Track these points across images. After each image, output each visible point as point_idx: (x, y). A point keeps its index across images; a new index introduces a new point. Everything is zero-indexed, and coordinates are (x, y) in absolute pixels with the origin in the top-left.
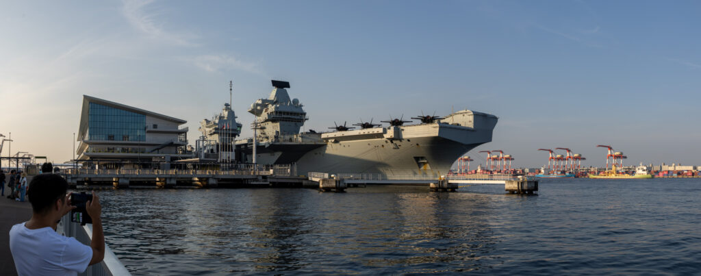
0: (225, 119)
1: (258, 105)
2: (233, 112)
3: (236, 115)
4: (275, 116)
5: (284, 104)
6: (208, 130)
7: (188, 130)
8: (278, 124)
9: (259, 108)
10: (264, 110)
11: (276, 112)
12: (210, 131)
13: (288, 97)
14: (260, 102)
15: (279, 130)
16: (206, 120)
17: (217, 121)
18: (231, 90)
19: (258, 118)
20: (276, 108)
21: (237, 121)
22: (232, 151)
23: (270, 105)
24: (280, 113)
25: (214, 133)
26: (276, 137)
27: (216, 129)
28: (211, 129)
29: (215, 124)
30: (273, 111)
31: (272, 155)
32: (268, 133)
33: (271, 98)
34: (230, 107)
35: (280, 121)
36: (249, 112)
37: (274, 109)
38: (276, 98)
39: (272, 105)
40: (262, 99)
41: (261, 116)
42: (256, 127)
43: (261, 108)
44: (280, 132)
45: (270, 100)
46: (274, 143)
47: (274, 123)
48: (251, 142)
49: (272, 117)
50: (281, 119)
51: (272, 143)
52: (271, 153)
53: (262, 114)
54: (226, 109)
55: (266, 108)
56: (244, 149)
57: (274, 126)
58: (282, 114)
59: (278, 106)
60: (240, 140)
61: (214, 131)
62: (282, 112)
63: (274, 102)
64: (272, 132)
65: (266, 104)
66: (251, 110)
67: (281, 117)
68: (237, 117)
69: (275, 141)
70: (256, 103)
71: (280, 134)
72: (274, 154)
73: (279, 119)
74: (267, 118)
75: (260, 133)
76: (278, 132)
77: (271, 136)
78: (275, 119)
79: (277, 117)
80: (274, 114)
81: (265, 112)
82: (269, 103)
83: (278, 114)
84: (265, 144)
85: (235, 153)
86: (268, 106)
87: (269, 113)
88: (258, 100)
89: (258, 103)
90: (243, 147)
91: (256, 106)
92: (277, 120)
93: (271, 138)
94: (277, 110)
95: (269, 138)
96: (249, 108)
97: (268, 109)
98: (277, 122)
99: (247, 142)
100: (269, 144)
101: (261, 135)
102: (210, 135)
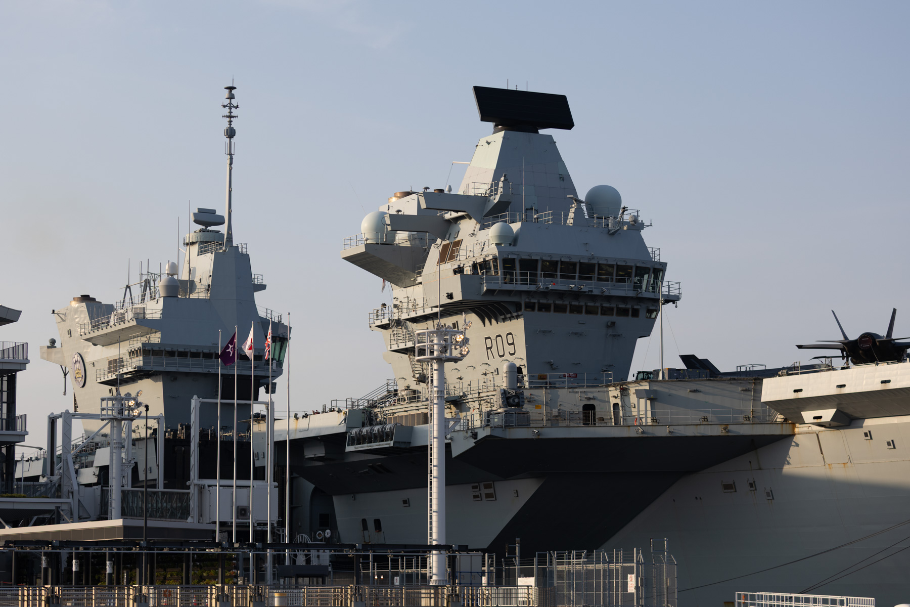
0: (200, 294)
1: (399, 221)
2: (244, 260)
4: (500, 285)
5: (547, 216)
6: (100, 355)
8: (517, 327)
9: (402, 238)
10: (434, 253)
11: (508, 263)
12: (116, 363)
13: (564, 178)
14: (410, 207)
15: (520, 358)
16: (85, 298)
17: (154, 309)
18: (231, 133)
19: (400, 293)
20: (507, 240)
22: (260, 474)
23: (467, 227)
24: (529, 265)
25: (139, 374)
26: (512, 399)
27: (147, 351)
28: (121, 350)
29: (142, 320)
30: (491, 257)
31: (484, 496)
32: (461, 378)
33: (471, 186)
34: (223, 229)
35: (530, 313)
36: (353, 259)
37: (494, 246)
38: (501, 184)
39: (478, 226)
40: (427, 188)
41: (414, 284)
42: (444, 349)
43: (417, 242)
44: (525, 371)
45: (468, 197)
46: (499, 433)
47: (493, 321)
48: (363, 425)
49: (487, 290)
50: (533, 301)
51: (487, 432)
52: (474, 487)
53: (420, 273)
54: (201, 243)
55: (443, 239)
56: (320, 463)
57: (493, 337)
58: (535, 275)
59: (516, 227)
60: (300, 415)
61: (138, 361)
62: (537, 261)
63: (490, 206)
64: (484, 369)
65: (448, 216)
66: (362, 249)
67: (533, 288)
68: (262, 287)
69: (506, 422)
70: (393, 211)
71: (526, 379)
72: (490, 491)
73: (523, 300)
74: (458, 297)
75: (414, 376)
76: (519, 370)
77: (482, 395)
78: (499, 303)
79: (509, 293)
80: (496, 272)
81: (443, 259)
82: (460, 214)
83: (518, 274)
84: (451, 439)
85: (276, 484)
86: (453, 228)
87: (468, 271)
88: (395, 195)
89: (399, 211)
90: (320, 452)
91: (389, 228)
92: (511, 308)
93: (480, 405)
94: (512, 253)
95: (471, 405)
96: (347, 242)
97: (458, 243)
98: (511, 319)
99: (343, 429)
100: (475, 435)
101: (414, 386)
102: (110, 387)
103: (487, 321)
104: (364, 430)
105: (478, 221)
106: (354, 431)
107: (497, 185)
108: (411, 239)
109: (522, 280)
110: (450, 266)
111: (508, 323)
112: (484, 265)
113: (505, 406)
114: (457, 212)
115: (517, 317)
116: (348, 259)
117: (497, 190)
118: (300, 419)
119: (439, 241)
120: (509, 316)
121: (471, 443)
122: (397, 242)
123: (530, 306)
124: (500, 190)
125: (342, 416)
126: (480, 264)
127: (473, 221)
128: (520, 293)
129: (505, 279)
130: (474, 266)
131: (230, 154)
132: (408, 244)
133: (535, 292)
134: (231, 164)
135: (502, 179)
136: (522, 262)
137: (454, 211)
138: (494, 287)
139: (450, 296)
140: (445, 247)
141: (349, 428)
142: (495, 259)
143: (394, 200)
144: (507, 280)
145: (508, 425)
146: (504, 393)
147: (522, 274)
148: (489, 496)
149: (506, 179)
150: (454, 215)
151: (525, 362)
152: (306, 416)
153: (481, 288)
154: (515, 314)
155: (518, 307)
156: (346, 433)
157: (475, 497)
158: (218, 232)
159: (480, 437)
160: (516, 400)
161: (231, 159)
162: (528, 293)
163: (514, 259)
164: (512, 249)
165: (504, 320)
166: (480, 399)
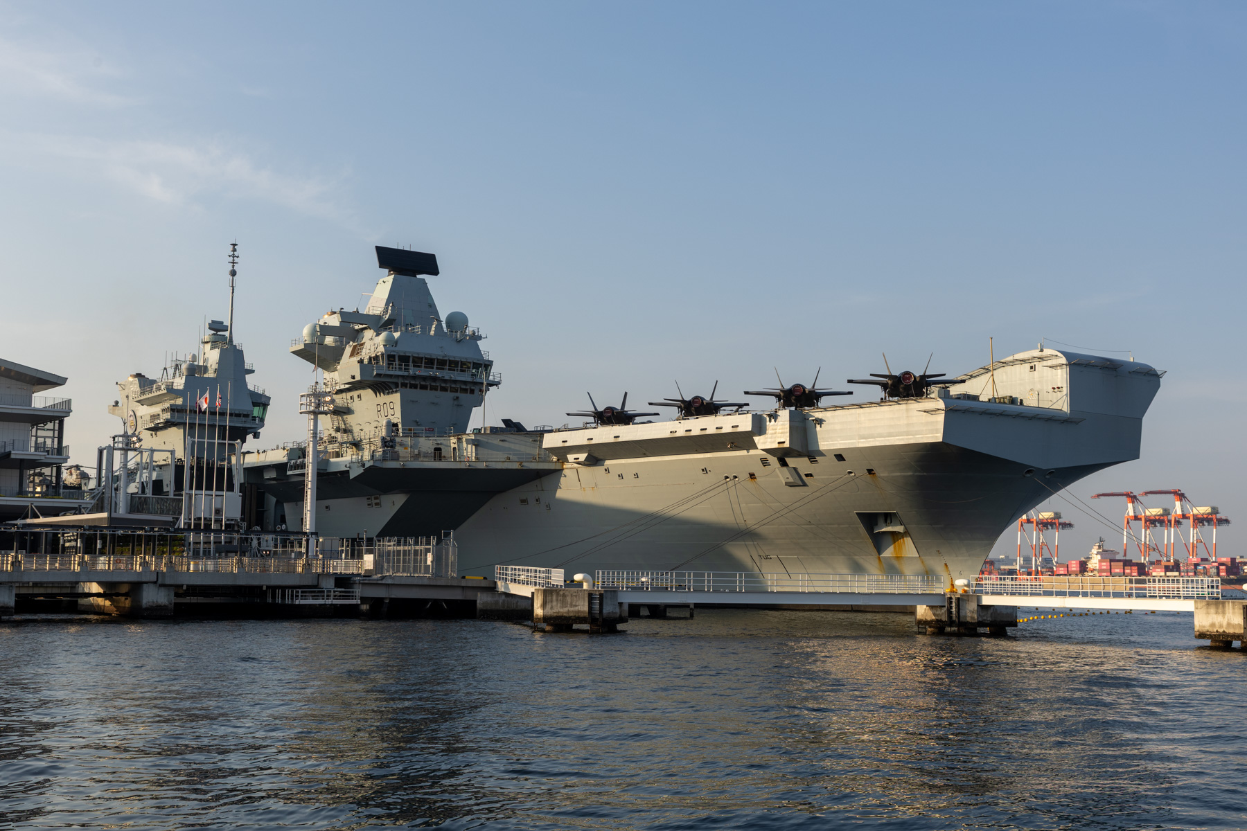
0: (211, 374)
1: (326, 330)
2: (239, 354)
3: (249, 361)
4: (385, 371)
5: (418, 329)
6: (145, 411)
7: (68, 413)
8: (396, 398)
9: (329, 340)
10: (348, 350)
11: (390, 358)
12: (154, 417)
13: (432, 306)
14: (335, 321)
15: (397, 418)
16: (139, 376)
17: (179, 383)
18: (233, 273)
19: (328, 375)
20: (390, 342)
21: (252, 382)
22: (231, 488)
23: (369, 334)
24: (404, 359)
25: (168, 424)
26: (388, 443)
27: (173, 409)
28: (156, 409)
29: (171, 390)
30: (380, 353)
31: (374, 505)
32: (362, 430)
33: (371, 308)
34: (227, 334)
35: (404, 390)
36: (296, 353)
37: (382, 346)
38: (390, 308)
39: (375, 334)
40: (342, 309)
41: (335, 370)
42: (318, 405)
43: (339, 343)
44: (400, 426)
45: (369, 315)
46: (378, 464)
47: (382, 394)
48: (299, 458)
49: (377, 374)
50: (406, 382)
51: (371, 463)
52: (368, 499)
53: (339, 363)
54: (213, 342)
55: (354, 342)
56: (275, 482)
57: (382, 404)
58: (408, 365)
59: (397, 335)
60: (260, 451)
61: (167, 416)
62: (409, 357)
63: (383, 322)
64: (375, 424)
65: (357, 327)
66: (302, 347)
67: (406, 374)
68: (252, 371)
69: (383, 457)
70: (321, 323)
71: (400, 431)
72: (378, 501)
73: (400, 381)
74: (358, 378)
75: (333, 428)
76: (396, 425)
77: (371, 440)
78: (384, 382)
79: (391, 376)
80: (383, 362)
81: (352, 355)
82: (364, 326)
83: (397, 365)
84: (349, 467)
85: (241, 494)
86: (360, 337)
87: (366, 362)
88: (327, 314)
89: (325, 323)
90: (273, 475)
91: (319, 334)
92: (392, 386)
93: (370, 446)
94: (394, 351)
95: (365, 446)
96: (294, 342)
97: (363, 344)
98: (392, 393)
99: (285, 460)
100: (363, 465)
101: (334, 434)
102: (151, 432)
103: (378, 394)
104: (299, 461)
105: (375, 331)
106: (292, 462)
107: (387, 308)
108: (336, 341)
109: (399, 368)
110: (356, 359)
111: (390, 396)
112: (376, 358)
113: (383, 447)
114: (362, 324)
115: (396, 392)
116: (294, 352)
117: (387, 311)
118: (261, 454)
119: (351, 343)
120: (391, 391)
121: (361, 470)
122: (326, 343)
123: (404, 385)
124: (389, 312)
125: (286, 452)
126: (374, 358)
127: (372, 331)
128: (398, 376)
129: (389, 367)
130: (370, 358)
131: (233, 287)
132: (333, 345)
133: (407, 376)
134: (233, 293)
135: (391, 305)
136: (400, 356)
137: (361, 324)
138: (380, 372)
139: (353, 377)
140: (355, 347)
141: (290, 459)
142: (382, 354)
143: (326, 316)
144: (390, 369)
145: (384, 459)
146: (383, 439)
147: (400, 365)
148: (376, 504)
149: (393, 305)
150: (361, 326)
151: (400, 420)
152: (264, 452)
153: (373, 373)
154: (394, 390)
155: (396, 385)
156: (287, 463)
157: (369, 505)
158: (224, 335)
159: (366, 467)
160: (391, 444)
161: (233, 290)
162: (403, 377)
163: (395, 355)
164: (394, 348)
165: (388, 393)
166: (370, 443)
